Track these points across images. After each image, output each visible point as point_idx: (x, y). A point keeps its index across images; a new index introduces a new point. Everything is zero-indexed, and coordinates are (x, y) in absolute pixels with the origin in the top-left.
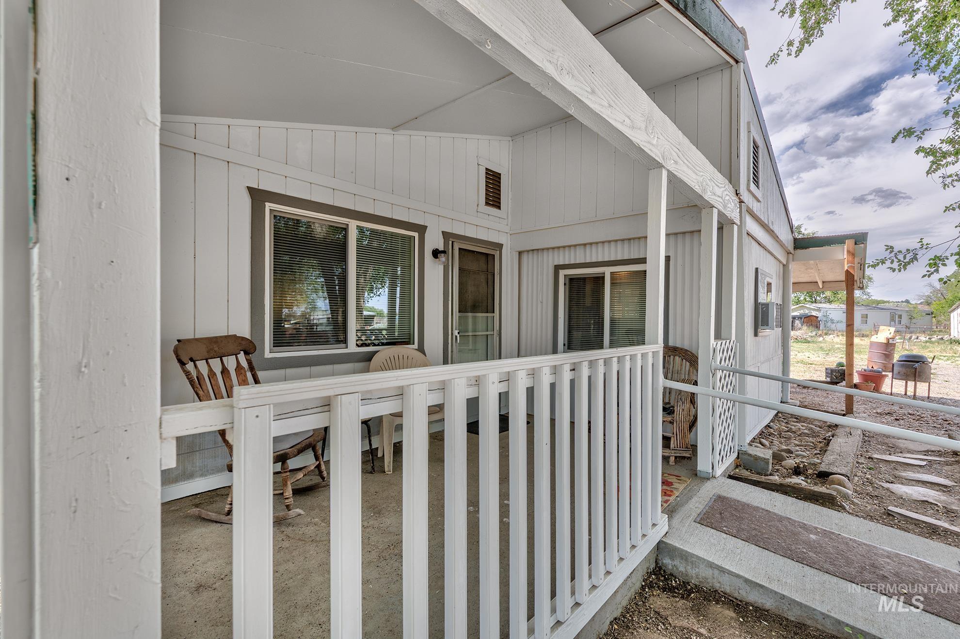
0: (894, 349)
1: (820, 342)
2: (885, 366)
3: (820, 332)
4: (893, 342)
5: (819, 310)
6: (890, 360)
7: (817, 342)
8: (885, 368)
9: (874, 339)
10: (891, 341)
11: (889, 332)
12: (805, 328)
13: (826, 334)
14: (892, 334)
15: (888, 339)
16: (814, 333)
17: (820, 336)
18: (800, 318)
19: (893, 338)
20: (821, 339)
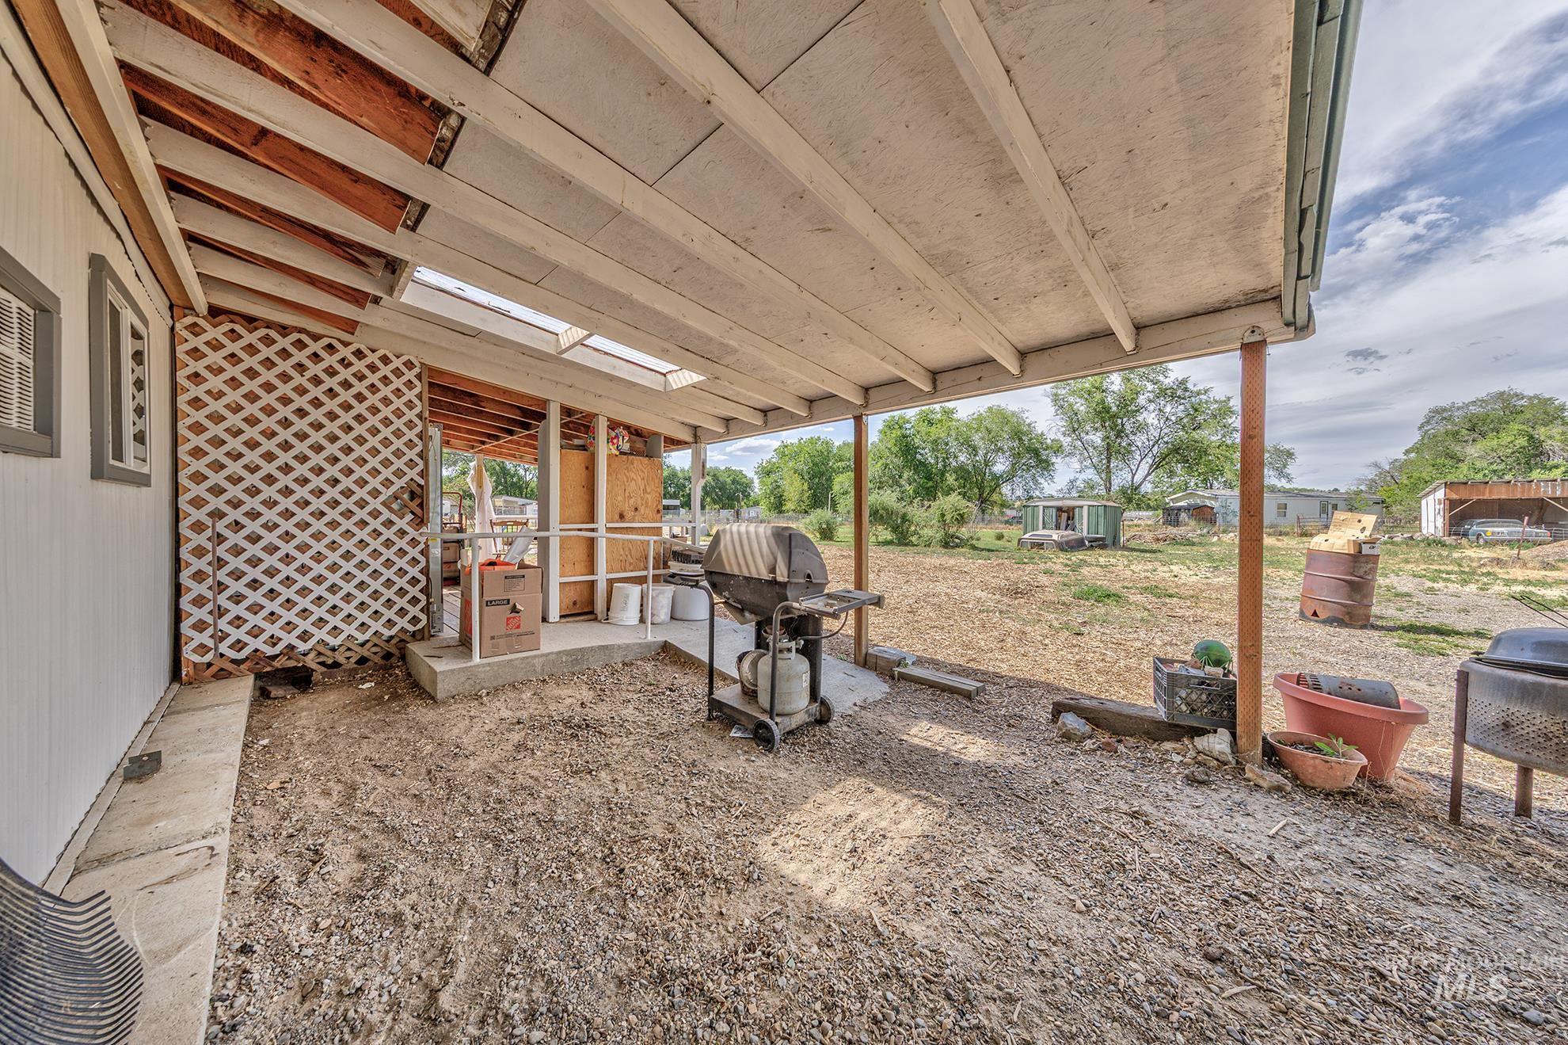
0: (1373, 570)
1: (1213, 544)
2: (1348, 613)
3: (1215, 529)
4: (1371, 552)
5: (1215, 498)
6: (1365, 596)
7: (1206, 544)
8: (1351, 618)
9: (1319, 542)
10: (1366, 550)
11: (1361, 526)
12: (1193, 523)
13: (1224, 532)
14: (1367, 533)
15: (1359, 545)
16: (1205, 530)
17: (1215, 534)
18: (1187, 509)
19: (1372, 542)
20: (1216, 538)
